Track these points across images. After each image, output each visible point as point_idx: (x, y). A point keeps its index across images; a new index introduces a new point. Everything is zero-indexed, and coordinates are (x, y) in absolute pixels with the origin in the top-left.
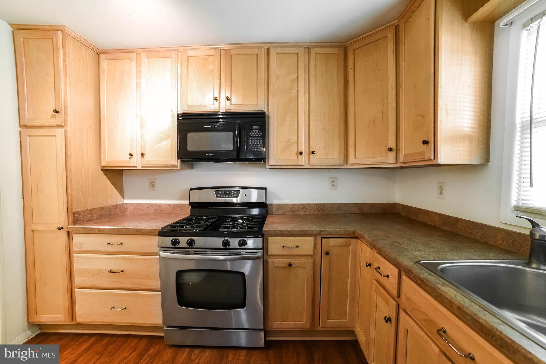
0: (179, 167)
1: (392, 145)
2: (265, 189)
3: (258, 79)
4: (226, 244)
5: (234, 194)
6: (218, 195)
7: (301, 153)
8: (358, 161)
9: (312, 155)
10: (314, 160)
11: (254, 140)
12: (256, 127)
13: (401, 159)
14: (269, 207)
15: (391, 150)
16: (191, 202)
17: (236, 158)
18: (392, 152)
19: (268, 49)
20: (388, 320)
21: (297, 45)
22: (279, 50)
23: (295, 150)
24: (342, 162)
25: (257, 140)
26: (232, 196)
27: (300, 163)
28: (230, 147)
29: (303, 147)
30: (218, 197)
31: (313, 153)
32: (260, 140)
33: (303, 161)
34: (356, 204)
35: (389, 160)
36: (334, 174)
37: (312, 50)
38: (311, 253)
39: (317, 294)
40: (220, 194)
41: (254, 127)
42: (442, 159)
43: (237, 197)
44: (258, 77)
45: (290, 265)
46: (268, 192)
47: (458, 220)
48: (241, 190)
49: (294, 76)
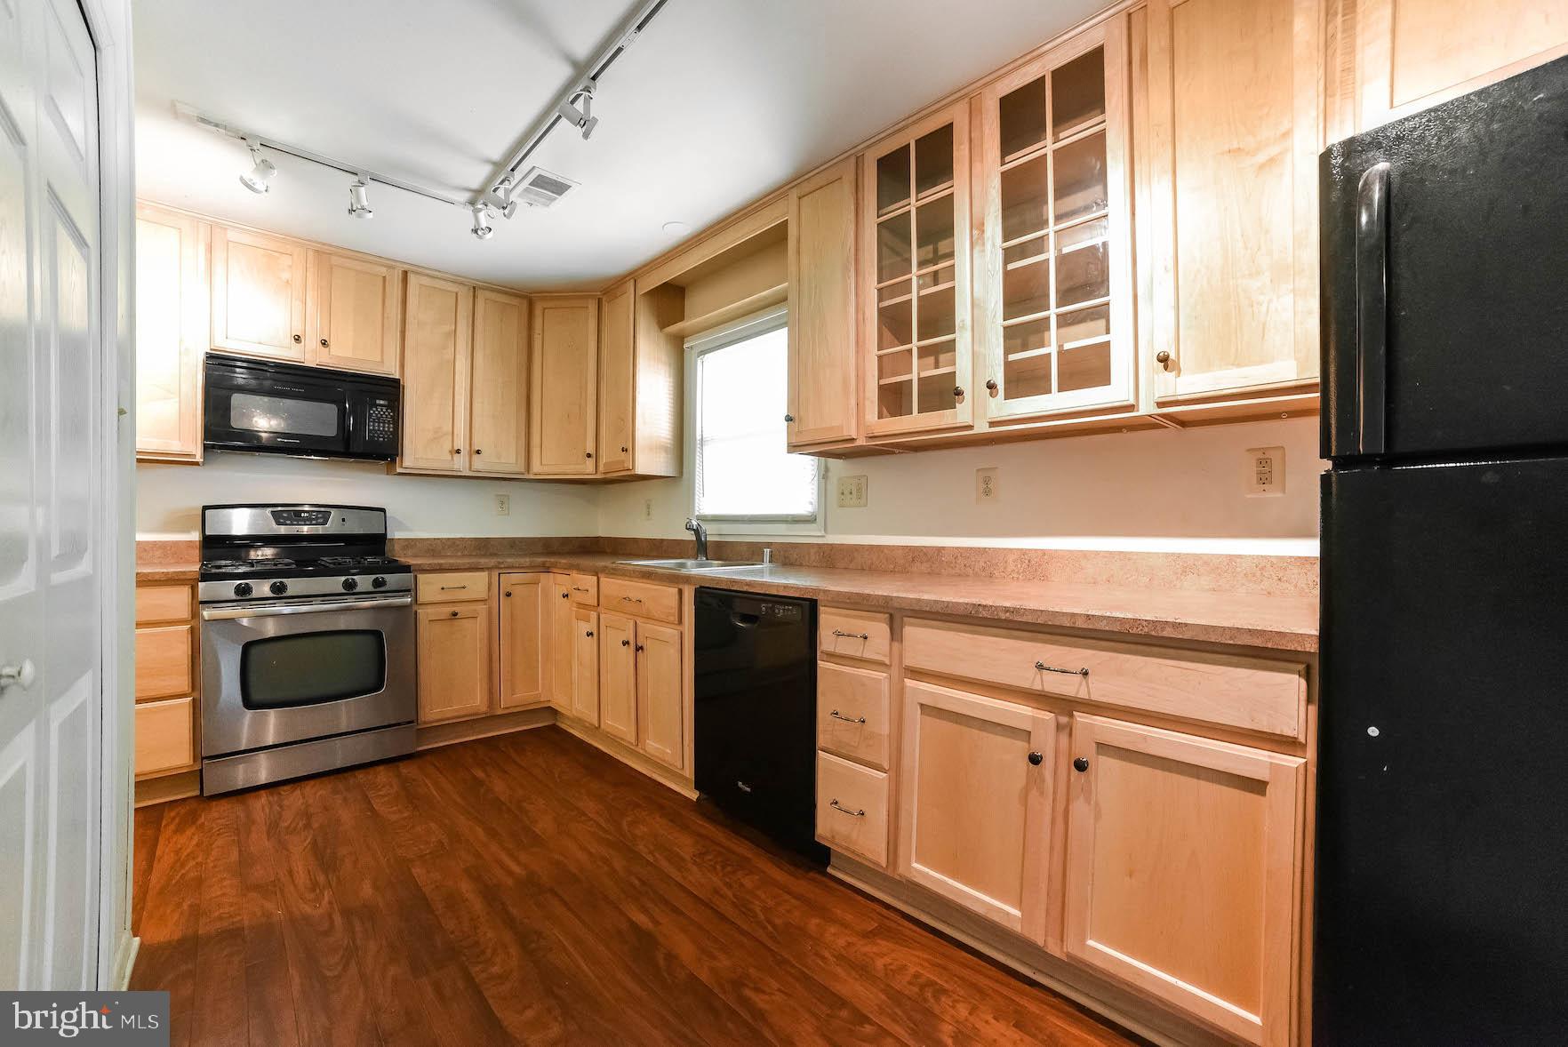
0: (199, 458)
1: (591, 449)
2: (383, 510)
3: (385, 320)
4: (350, 586)
5: (317, 518)
6: (278, 517)
7: (458, 452)
8: (546, 469)
9: (476, 457)
10: (480, 464)
11: (379, 423)
12: (382, 402)
13: (601, 468)
14: (388, 545)
15: (589, 456)
16: (207, 533)
17: (342, 450)
18: (590, 459)
19: (405, 273)
20: (590, 634)
21: (458, 280)
22: (426, 281)
23: (448, 446)
24: (523, 470)
25: (384, 423)
26: (314, 522)
27: (456, 467)
28: (331, 431)
29: (461, 443)
30: (279, 523)
31: (478, 452)
32: (389, 424)
33: (460, 464)
34: (540, 539)
35: (587, 469)
36: (505, 488)
37: (480, 293)
38: (484, 595)
39: (495, 656)
40: (284, 518)
41: (378, 402)
42: (641, 469)
43: (325, 523)
44: (386, 315)
45: (455, 614)
46: (391, 517)
47: (662, 541)
48: (333, 512)
49: (449, 327)
